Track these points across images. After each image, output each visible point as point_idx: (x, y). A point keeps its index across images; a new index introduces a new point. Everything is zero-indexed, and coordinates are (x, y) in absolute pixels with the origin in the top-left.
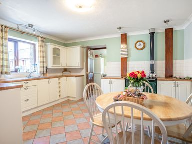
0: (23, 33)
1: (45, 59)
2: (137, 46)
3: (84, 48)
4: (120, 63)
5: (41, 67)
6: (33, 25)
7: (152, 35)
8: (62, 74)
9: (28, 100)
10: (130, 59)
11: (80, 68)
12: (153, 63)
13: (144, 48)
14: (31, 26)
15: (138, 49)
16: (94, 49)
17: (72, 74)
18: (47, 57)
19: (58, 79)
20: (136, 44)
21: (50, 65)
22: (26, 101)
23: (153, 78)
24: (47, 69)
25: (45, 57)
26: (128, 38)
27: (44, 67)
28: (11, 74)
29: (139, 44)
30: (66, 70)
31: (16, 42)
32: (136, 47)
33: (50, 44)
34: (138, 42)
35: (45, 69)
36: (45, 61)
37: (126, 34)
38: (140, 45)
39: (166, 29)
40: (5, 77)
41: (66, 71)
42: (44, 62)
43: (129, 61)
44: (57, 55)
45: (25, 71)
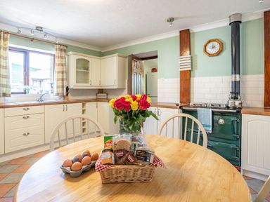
0: (32, 39)
1: (65, 74)
2: (208, 49)
3: (126, 57)
4: (178, 80)
5: (58, 87)
6: (41, 28)
7: (236, 26)
9: (28, 134)
10: (196, 72)
11: (116, 87)
12: (238, 80)
13: (221, 51)
14: (39, 29)
15: (209, 55)
16: (143, 59)
18: (67, 73)
19: (81, 104)
20: (205, 46)
21: (73, 84)
22: (24, 135)
23: (234, 108)
24: (67, 89)
25: (65, 73)
26: (191, 35)
27: (63, 87)
28: (12, 96)
29: (211, 44)
30: (101, 91)
31: (26, 52)
32: (205, 50)
33: (71, 53)
34: (209, 42)
35: (65, 89)
36: (65, 77)
37: (188, 30)
38: (214, 47)
39: (265, 12)
40: (5, 100)
42: (63, 80)
43: (194, 76)
45: (35, 93)
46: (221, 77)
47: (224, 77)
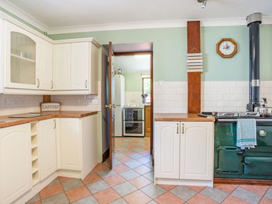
2: (221, 49)
8: (37, 109)
13: (235, 53)
15: (223, 56)
17: (65, 108)
20: (218, 45)
29: (224, 44)
30: (47, 99)
32: (218, 50)
34: (223, 41)
37: (199, 22)
38: (228, 48)
41: (50, 102)
43: (205, 80)
44: (26, 56)
46: (235, 82)
47: (238, 82)
